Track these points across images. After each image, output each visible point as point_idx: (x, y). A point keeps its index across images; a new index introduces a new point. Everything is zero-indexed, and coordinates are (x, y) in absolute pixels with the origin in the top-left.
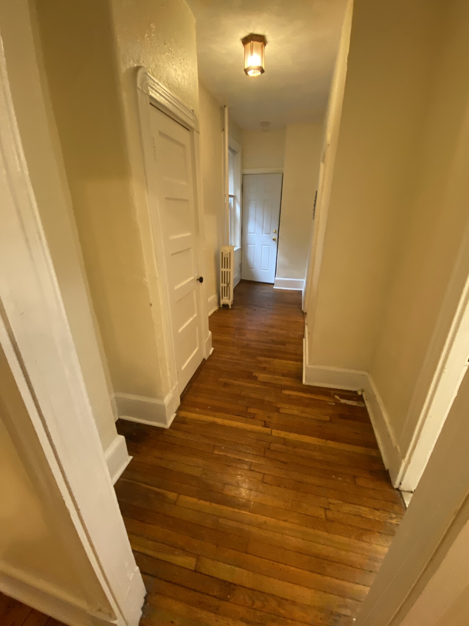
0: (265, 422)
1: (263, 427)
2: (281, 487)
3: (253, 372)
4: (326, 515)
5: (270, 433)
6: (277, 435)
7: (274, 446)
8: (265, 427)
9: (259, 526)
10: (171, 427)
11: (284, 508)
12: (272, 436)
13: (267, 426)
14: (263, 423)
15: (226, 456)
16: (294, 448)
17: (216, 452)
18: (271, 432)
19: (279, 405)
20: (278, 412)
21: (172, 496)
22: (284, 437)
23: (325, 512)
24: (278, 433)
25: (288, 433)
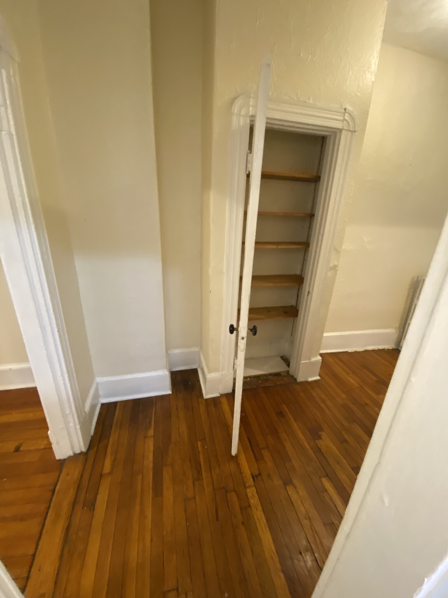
0: (260, 474)
1: (252, 474)
2: (187, 523)
3: (324, 431)
4: (170, 591)
5: (247, 485)
6: (249, 495)
7: (233, 497)
8: (253, 477)
9: (142, 512)
10: (206, 400)
11: (165, 534)
12: (246, 490)
13: (255, 478)
14: (257, 472)
15: (199, 453)
16: (243, 523)
17: (199, 444)
18: (250, 486)
19: (296, 482)
20: (285, 484)
21: (151, 432)
22: (252, 505)
23: (174, 590)
24: (253, 494)
25: (260, 508)
